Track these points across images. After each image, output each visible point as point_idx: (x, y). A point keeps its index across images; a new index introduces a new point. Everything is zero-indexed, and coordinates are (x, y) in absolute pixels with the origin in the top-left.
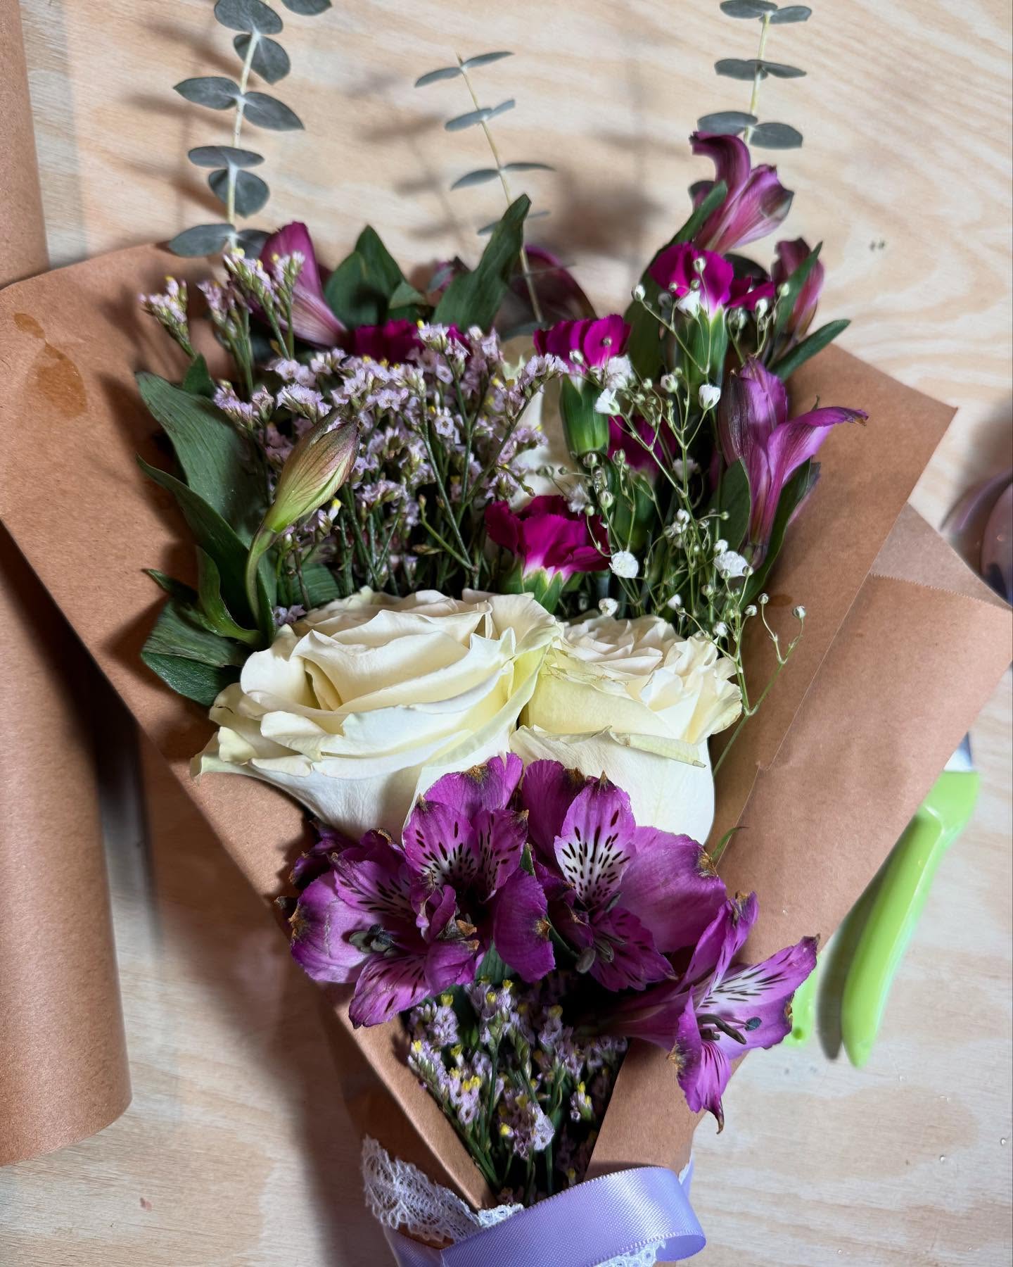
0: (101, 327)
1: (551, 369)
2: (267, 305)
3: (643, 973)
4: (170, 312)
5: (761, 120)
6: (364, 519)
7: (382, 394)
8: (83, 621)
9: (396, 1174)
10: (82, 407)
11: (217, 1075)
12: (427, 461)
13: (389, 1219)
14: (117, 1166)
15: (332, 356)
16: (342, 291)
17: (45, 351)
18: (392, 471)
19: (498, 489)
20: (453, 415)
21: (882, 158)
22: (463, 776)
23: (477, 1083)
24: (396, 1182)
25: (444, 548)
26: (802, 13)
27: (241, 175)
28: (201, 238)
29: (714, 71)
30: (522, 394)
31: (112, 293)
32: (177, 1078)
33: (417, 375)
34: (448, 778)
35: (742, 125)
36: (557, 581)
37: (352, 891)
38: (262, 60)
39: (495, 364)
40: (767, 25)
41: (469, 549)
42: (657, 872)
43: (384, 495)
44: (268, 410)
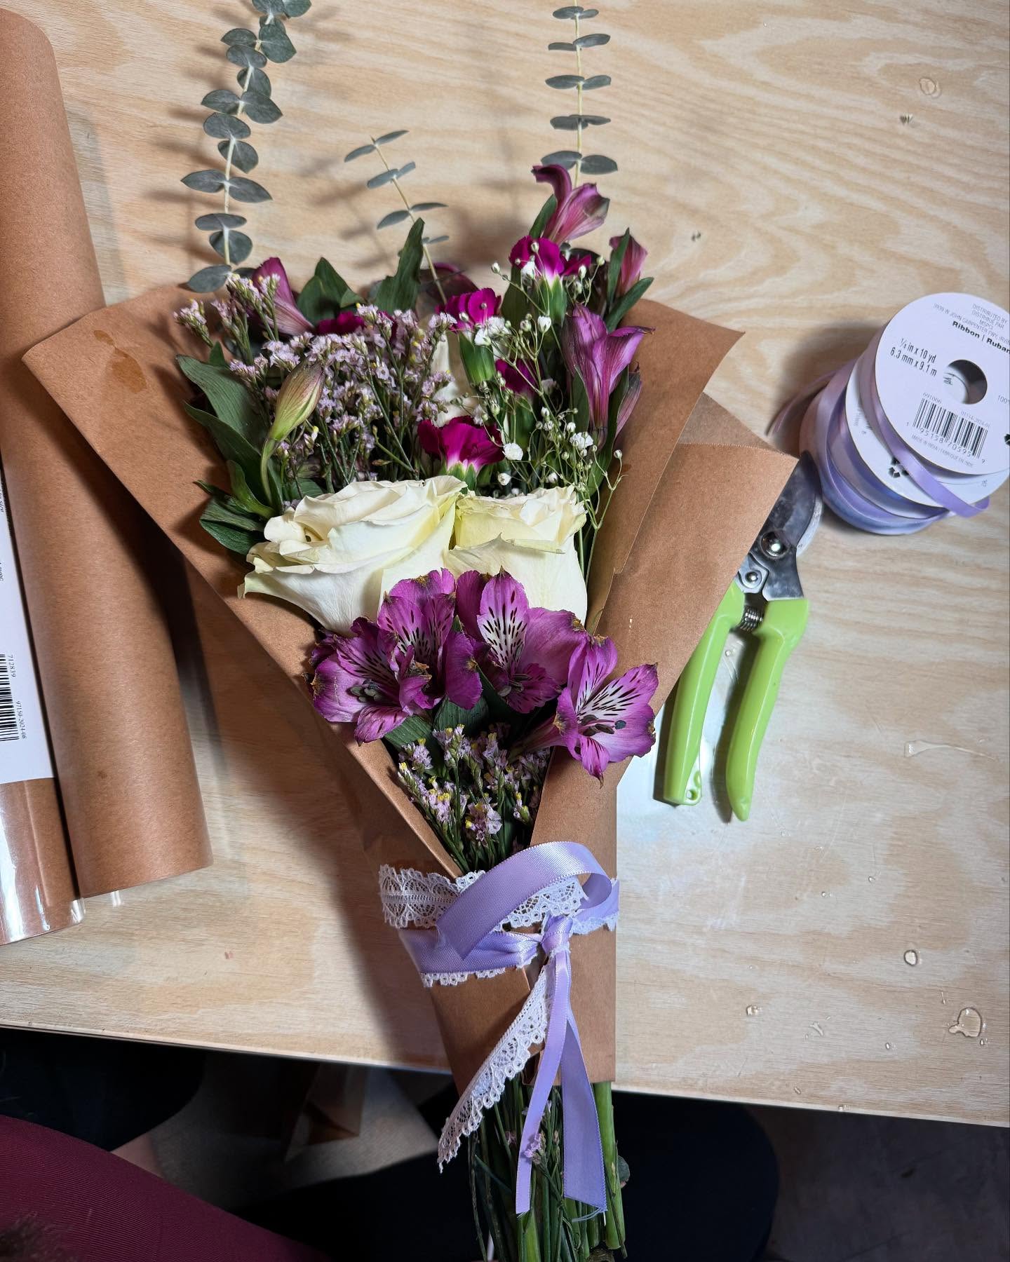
0: (149, 338)
1: (445, 322)
2: (258, 308)
3: (541, 693)
4: (195, 318)
5: (584, 155)
6: (336, 443)
7: (338, 353)
8: (159, 514)
9: (402, 881)
10: (143, 386)
11: (273, 860)
12: (375, 403)
13: (401, 922)
14: (207, 930)
15: (304, 337)
16: (309, 304)
17: (116, 353)
18: (352, 411)
19: (424, 412)
20: (389, 368)
21: (694, 175)
22: (413, 581)
23: (448, 797)
24: (403, 889)
25: (394, 460)
26: (604, 80)
27: (232, 234)
28: (209, 277)
29: (551, 127)
30: (430, 343)
31: (153, 319)
32: (244, 865)
33: (360, 340)
34: (402, 582)
35: (573, 160)
36: (471, 470)
37: (349, 662)
38: (238, 157)
39: (412, 329)
40: (581, 91)
41: (411, 459)
42: (546, 632)
43: (347, 425)
44: (265, 369)
